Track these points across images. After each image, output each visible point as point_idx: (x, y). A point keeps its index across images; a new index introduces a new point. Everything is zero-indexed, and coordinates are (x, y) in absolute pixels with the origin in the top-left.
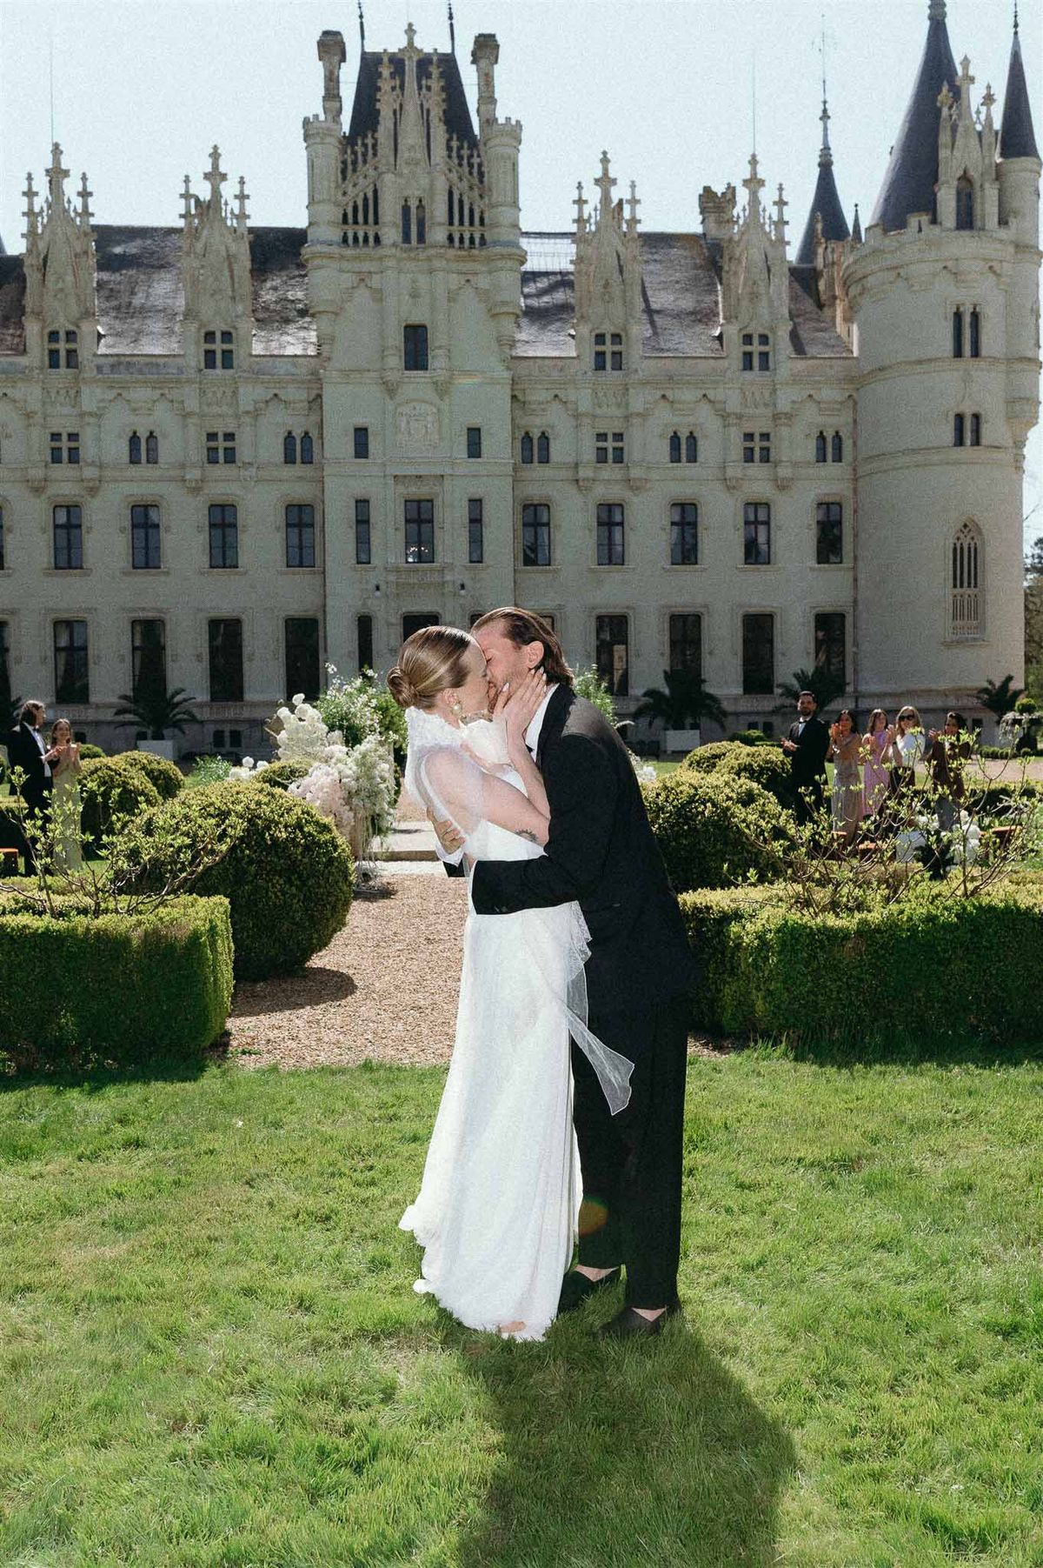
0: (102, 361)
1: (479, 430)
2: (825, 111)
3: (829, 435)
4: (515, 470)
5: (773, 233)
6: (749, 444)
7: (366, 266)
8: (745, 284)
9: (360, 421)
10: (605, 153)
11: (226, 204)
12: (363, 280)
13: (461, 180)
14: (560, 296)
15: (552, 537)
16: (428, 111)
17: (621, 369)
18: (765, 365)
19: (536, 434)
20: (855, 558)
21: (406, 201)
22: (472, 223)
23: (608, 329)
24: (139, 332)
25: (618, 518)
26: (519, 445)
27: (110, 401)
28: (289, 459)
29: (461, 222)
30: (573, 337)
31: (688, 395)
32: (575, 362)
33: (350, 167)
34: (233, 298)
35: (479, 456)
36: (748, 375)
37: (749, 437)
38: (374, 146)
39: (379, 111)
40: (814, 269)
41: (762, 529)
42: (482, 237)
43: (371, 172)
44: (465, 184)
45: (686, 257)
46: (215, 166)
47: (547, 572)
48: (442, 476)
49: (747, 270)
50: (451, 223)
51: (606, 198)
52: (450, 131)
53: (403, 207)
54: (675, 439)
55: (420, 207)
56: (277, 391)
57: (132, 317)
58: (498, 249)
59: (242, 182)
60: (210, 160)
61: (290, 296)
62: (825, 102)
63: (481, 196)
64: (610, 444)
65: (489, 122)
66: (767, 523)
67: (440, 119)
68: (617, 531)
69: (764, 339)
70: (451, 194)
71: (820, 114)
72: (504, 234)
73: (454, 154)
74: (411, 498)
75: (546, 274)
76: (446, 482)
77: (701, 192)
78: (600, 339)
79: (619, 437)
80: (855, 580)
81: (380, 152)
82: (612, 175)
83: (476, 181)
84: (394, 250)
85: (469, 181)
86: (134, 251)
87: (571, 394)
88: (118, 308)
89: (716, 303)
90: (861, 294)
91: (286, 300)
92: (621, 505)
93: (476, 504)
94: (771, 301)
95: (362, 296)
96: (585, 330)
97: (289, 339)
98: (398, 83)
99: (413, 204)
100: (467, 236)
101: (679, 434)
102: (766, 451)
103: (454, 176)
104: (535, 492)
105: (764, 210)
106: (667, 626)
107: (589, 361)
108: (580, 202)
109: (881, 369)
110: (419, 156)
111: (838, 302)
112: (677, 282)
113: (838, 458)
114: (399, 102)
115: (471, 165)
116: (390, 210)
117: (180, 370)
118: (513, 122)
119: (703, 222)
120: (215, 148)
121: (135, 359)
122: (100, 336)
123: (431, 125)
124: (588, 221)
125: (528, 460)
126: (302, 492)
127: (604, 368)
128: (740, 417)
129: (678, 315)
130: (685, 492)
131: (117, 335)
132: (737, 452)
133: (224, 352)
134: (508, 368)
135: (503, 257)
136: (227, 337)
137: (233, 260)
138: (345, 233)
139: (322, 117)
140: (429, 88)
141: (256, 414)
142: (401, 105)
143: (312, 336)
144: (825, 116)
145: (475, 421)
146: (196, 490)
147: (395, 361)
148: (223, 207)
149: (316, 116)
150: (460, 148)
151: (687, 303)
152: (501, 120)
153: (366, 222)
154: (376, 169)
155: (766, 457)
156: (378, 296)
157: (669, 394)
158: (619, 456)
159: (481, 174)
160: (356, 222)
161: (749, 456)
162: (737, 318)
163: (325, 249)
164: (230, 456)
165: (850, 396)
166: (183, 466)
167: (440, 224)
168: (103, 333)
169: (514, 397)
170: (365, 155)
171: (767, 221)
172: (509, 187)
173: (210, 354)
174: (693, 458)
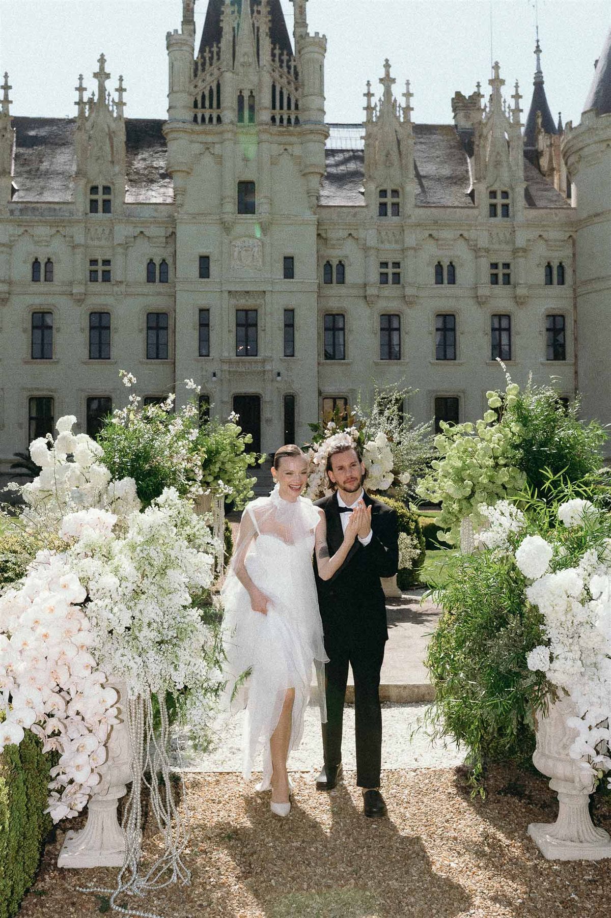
0: (14, 206)
1: (292, 258)
2: (538, 47)
3: (555, 265)
4: (319, 287)
5: (512, 118)
6: (495, 271)
7: (210, 139)
8: (490, 156)
9: (204, 251)
10: (387, 60)
11: (109, 95)
12: (208, 148)
13: (281, 77)
14: (352, 166)
15: (346, 339)
16: (258, 28)
17: (398, 215)
18: (506, 214)
19: (335, 263)
20: (576, 356)
21: (241, 92)
22: (289, 108)
23: (389, 187)
24: (43, 188)
25: (395, 325)
26: (322, 270)
27: (19, 236)
28: (150, 278)
29: (281, 108)
30: (363, 193)
31: (447, 234)
32: (365, 210)
33: (200, 67)
34: (112, 162)
35: (293, 278)
36: (493, 220)
37: (494, 266)
38: (218, 54)
39: (222, 28)
40: (536, 150)
41: (504, 335)
42: (297, 119)
43: (216, 72)
44: (284, 80)
45: (443, 141)
46: (102, 68)
47: (342, 364)
48: (264, 292)
49: (493, 145)
50: (274, 107)
51: (388, 93)
52: (274, 43)
53: (239, 96)
54: (439, 267)
55: (252, 96)
56: (142, 230)
57: (39, 178)
58: (308, 127)
59: (121, 79)
60: (98, 64)
61: (155, 164)
62: (538, 41)
63: (296, 89)
64: (390, 270)
65: (302, 36)
66: (508, 330)
67: (267, 35)
68: (395, 335)
69: (505, 195)
70: (274, 87)
71: (534, 49)
72: (314, 116)
73: (277, 59)
74: (241, 308)
75: (342, 151)
76: (268, 295)
77: (454, 96)
78: (383, 193)
79: (397, 265)
80: (576, 372)
81: (222, 57)
82: (392, 76)
83: (292, 77)
84: (231, 126)
85: (287, 78)
86: (44, 134)
87: (362, 234)
88: (29, 172)
89: (467, 171)
90: (578, 162)
91: (152, 167)
92: (398, 315)
93: (290, 313)
94: (510, 168)
95: (207, 159)
96: (372, 187)
97: (153, 193)
98: (236, 9)
99: (246, 94)
100: (285, 117)
101: (442, 263)
102: (507, 277)
103: (276, 75)
104: (334, 305)
105: (505, 102)
106: (433, 405)
107: (375, 209)
108: (369, 95)
109: (597, 215)
110: (250, 60)
111: (555, 172)
112: (438, 157)
113: (562, 282)
114: (236, 21)
115: (289, 67)
116: (229, 99)
117: (71, 213)
118: (321, 36)
119: (454, 118)
120: (102, 55)
121: (39, 205)
122: (14, 191)
123: (260, 38)
124: (374, 108)
125: (328, 281)
126: (158, 303)
127: (386, 215)
128: (487, 251)
129: (439, 180)
130: (446, 305)
131: (27, 190)
132: (486, 278)
133: (104, 201)
134: (315, 214)
135: (312, 132)
136: (107, 190)
137: (112, 135)
138: (196, 115)
139: (180, 32)
140: (259, 12)
141: (126, 246)
142: (238, 24)
143: (170, 192)
144: (538, 51)
145: (289, 252)
146: (80, 301)
147: (231, 207)
148: (107, 97)
149: (176, 31)
150: (281, 55)
151: (446, 171)
152: (312, 34)
153: (211, 107)
154: (219, 69)
155: (507, 280)
156: (219, 160)
157: (435, 234)
158: (397, 278)
159: (296, 74)
160: (203, 107)
161: (494, 280)
162: (485, 178)
163: (181, 125)
164: (107, 276)
165: (570, 236)
166: (71, 283)
167: (266, 108)
168: (17, 188)
169: (319, 235)
170: (211, 58)
171: (507, 110)
172: (317, 82)
173: (94, 203)
174: (452, 281)
